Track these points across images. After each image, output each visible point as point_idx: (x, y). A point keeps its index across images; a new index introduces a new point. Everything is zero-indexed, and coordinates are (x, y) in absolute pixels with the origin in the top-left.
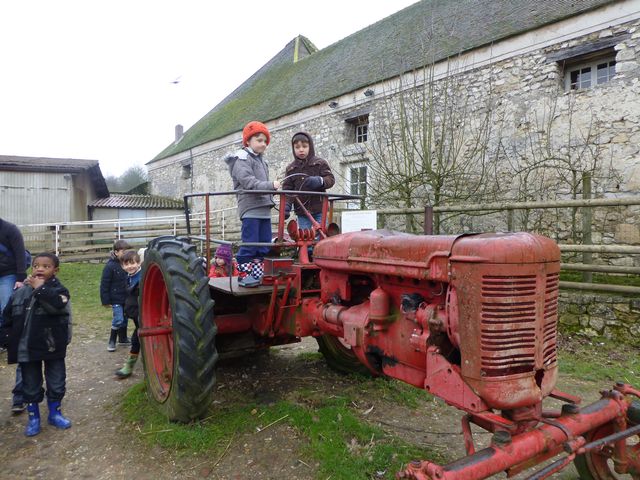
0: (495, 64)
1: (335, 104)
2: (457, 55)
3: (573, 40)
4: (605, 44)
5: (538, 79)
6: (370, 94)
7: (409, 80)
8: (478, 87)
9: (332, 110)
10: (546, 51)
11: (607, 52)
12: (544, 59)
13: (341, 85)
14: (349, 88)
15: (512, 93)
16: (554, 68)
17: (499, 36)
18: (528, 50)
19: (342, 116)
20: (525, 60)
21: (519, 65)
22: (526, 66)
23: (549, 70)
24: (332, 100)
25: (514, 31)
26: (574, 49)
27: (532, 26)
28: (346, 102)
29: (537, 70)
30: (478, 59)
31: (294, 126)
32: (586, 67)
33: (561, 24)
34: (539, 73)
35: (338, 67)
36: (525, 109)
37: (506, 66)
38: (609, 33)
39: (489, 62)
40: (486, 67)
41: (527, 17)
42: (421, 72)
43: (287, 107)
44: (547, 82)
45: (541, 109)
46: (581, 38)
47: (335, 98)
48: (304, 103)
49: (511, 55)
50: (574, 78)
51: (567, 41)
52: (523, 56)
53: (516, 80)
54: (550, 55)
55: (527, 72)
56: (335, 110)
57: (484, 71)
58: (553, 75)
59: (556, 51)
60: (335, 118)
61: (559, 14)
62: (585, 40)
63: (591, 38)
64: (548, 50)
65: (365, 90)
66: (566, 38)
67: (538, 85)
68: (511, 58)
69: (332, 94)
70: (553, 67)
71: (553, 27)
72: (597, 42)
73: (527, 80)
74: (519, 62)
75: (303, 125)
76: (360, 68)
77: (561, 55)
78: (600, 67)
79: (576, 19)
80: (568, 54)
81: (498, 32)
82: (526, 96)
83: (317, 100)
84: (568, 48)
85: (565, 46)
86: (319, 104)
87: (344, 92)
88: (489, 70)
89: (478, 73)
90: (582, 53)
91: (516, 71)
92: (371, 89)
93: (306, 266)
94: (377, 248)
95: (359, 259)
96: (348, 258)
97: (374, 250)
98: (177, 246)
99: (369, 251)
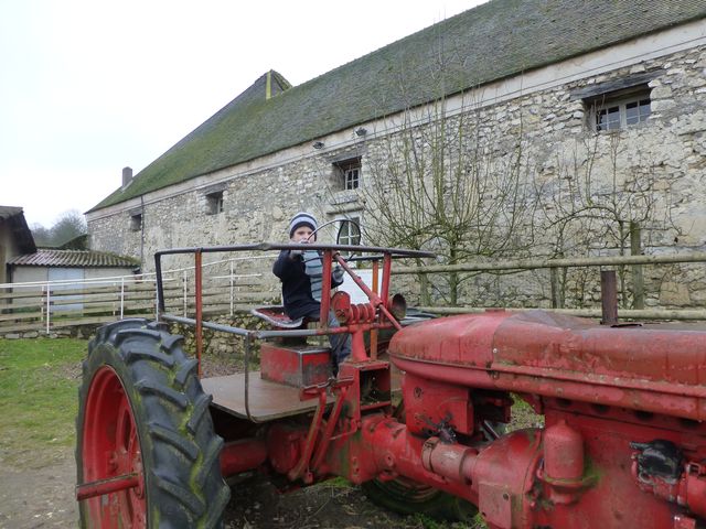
0: (510, 101)
1: (320, 144)
2: (470, 89)
3: (600, 75)
4: (637, 80)
5: (561, 118)
6: (362, 133)
7: (416, 117)
8: (491, 127)
9: (317, 152)
10: (570, 87)
11: (639, 89)
12: (568, 96)
13: (326, 123)
14: (337, 126)
15: (532, 134)
16: (580, 106)
17: (514, 70)
18: (549, 86)
19: (329, 159)
20: (545, 97)
21: (540, 102)
22: (547, 103)
23: (573, 108)
24: (318, 140)
25: (531, 65)
26: (602, 86)
27: (553, 59)
28: (333, 143)
29: (561, 108)
30: (489, 95)
31: (270, 170)
32: (614, 106)
33: (587, 57)
34: (562, 111)
35: (321, 104)
36: (548, 152)
37: (523, 103)
38: (642, 68)
39: (504, 99)
40: (501, 104)
41: (544, 49)
42: (425, 109)
43: (261, 148)
44: (573, 122)
45: (569, 150)
46: (610, 73)
47: (319, 137)
48: (282, 143)
49: (530, 91)
50: (599, 121)
51: (594, 77)
52: (543, 93)
53: (535, 119)
54: (574, 92)
55: (549, 111)
56: (321, 152)
57: (498, 109)
58: (578, 114)
59: (581, 87)
60: (321, 161)
61: (582, 46)
62: (614, 75)
63: (621, 73)
64: (572, 86)
65: (357, 129)
66: (592, 73)
67: (562, 125)
68: (529, 95)
69: (316, 133)
70: (578, 105)
71: (578, 61)
72: (627, 78)
73: (549, 120)
74: (539, 99)
75: (281, 169)
76: (348, 105)
77: (587, 92)
78: (629, 106)
79: (604, 51)
80: (595, 90)
81: (512, 66)
82: (549, 136)
83: (299, 140)
84: (595, 84)
85: (591, 81)
86: (300, 144)
87: (331, 131)
88: (504, 108)
89: (491, 111)
90: (612, 89)
91: (535, 109)
92: (365, 127)
93: (365, 365)
94: (567, 351)
95: (520, 369)
96: (489, 365)
97: (561, 354)
98: (151, 339)
99: (547, 356)
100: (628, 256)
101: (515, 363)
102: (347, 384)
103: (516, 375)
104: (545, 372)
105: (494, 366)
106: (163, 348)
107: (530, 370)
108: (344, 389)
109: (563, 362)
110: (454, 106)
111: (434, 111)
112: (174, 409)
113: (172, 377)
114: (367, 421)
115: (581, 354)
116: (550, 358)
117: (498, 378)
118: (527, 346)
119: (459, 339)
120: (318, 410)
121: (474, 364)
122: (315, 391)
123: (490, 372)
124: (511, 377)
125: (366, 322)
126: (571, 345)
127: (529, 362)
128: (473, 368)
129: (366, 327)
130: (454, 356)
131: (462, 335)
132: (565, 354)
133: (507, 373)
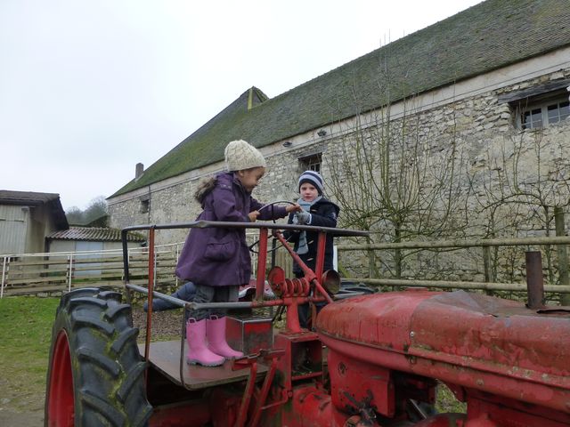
0: (446, 105)
1: (289, 144)
2: (412, 96)
3: (524, 82)
4: (557, 85)
5: (490, 119)
6: (323, 134)
7: (365, 121)
8: (430, 127)
9: (285, 150)
10: (497, 93)
11: (559, 93)
12: (496, 100)
13: (294, 127)
14: (302, 129)
15: (465, 133)
16: (506, 108)
17: (448, 80)
18: (480, 92)
19: (295, 155)
20: (476, 101)
21: (471, 106)
22: (478, 107)
23: (501, 110)
24: (286, 140)
25: (464, 75)
26: (525, 91)
27: (481, 70)
28: (299, 142)
29: (490, 111)
30: (428, 101)
32: (536, 108)
33: (511, 68)
34: (491, 113)
35: (290, 112)
36: (479, 147)
37: (459, 107)
38: (561, 75)
39: (441, 104)
40: (438, 109)
41: (475, 62)
42: (373, 114)
44: (500, 122)
45: (499, 146)
46: (532, 80)
47: (288, 138)
49: (463, 97)
50: (524, 121)
51: (518, 83)
52: (474, 98)
53: (467, 120)
54: (501, 97)
55: (479, 113)
56: (289, 150)
57: (436, 112)
58: (505, 115)
59: (508, 93)
60: (289, 157)
61: (507, 58)
62: (536, 82)
63: (543, 80)
64: (499, 92)
65: (318, 131)
66: (517, 81)
67: (491, 125)
68: (462, 100)
69: (286, 135)
70: (505, 107)
71: (504, 71)
72: (548, 84)
73: (480, 121)
74: (471, 103)
76: (312, 112)
77: (513, 97)
78: (550, 108)
79: (526, 62)
80: (520, 95)
81: (447, 77)
82: (480, 134)
83: (272, 141)
84: (519, 89)
85: (516, 87)
86: (273, 144)
87: (297, 132)
88: (441, 111)
89: (430, 114)
90: (534, 94)
91: (467, 112)
92: (324, 129)
93: (297, 336)
94: (488, 339)
95: (438, 355)
96: (406, 349)
97: (481, 343)
98: (98, 308)
99: (466, 343)
100: (553, 237)
101: (433, 349)
102: (279, 355)
103: (434, 361)
104: (465, 361)
105: (412, 350)
106: (106, 316)
107: (448, 357)
108: (275, 360)
109: (483, 351)
110: (397, 111)
111: (381, 115)
112: (107, 376)
113: (110, 345)
114: (298, 391)
115: (503, 344)
116: (469, 346)
117: (416, 363)
118: (445, 332)
119: (378, 319)
120: (249, 379)
121: (391, 346)
122: (246, 362)
123: (409, 356)
124: (429, 363)
125: (299, 296)
126: (492, 333)
127: (447, 349)
128: (390, 349)
129: (301, 300)
130: (372, 337)
131: (379, 315)
132: (486, 342)
133: (424, 358)
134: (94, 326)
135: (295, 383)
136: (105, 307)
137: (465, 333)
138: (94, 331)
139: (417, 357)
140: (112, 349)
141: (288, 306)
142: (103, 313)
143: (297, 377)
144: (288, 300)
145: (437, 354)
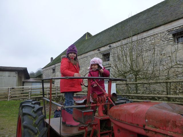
0: (151, 36)
1: (99, 50)
2: (139, 33)
3: (178, 27)
5: (166, 40)
6: (110, 46)
7: (124, 42)
8: (146, 43)
9: (98, 52)
10: (168, 31)
12: (168, 33)
13: (101, 44)
14: (103, 45)
15: (158, 45)
16: (172, 36)
17: (151, 27)
18: (162, 31)
19: (101, 54)
20: (161, 34)
21: (160, 36)
22: (162, 36)
23: (170, 37)
24: (98, 49)
25: (157, 26)
26: (178, 30)
27: (163, 24)
28: (102, 49)
29: (166, 37)
30: (145, 35)
31: (86, 57)
32: (182, 36)
33: (173, 23)
34: (167, 38)
35: (99, 40)
36: (163, 49)
37: (156, 36)
39: (149, 35)
40: (148, 37)
41: (160, 21)
42: (127, 39)
43: (84, 51)
44: (170, 41)
45: (170, 48)
46: (180, 26)
47: (99, 48)
48: (89, 50)
49: (157, 33)
50: (178, 40)
51: (175, 28)
52: (160, 33)
53: (158, 40)
54: (170, 32)
55: (162, 38)
56: (99, 52)
57: (148, 38)
58: (171, 38)
59: (172, 31)
60: (99, 54)
61: (171, 20)
62: (182, 27)
64: (169, 31)
65: (109, 45)
66: (175, 27)
67: (167, 42)
68: (157, 34)
69: (98, 47)
70: (171, 36)
71: (170, 24)
73: (163, 40)
74: (159, 35)
75: (89, 57)
76: (106, 40)
77: (174, 32)
79: (179, 20)
80: (176, 31)
81: (151, 26)
82: (163, 45)
84: (176, 30)
85: (175, 29)
86: (94, 50)
87: (102, 46)
88: (149, 38)
89: (146, 39)
90: (181, 31)
91: (158, 38)
92: (111, 45)
93: (102, 118)
94: (180, 125)
96: (144, 126)
97: (176, 126)
98: (31, 108)
101: (155, 127)
102: (95, 125)
103: (156, 132)
104: (169, 133)
105: (146, 127)
108: (94, 126)
110: (135, 38)
111: (129, 40)
113: (34, 122)
116: (171, 127)
117: (148, 132)
119: (132, 114)
120: (85, 133)
121: (138, 125)
122: (83, 128)
123: (145, 130)
126: (181, 122)
129: (103, 104)
130: (130, 121)
131: (133, 112)
133: (152, 131)
134: (29, 115)
135: (101, 135)
136: (34, 107)
137: (169, 121)
138: (29, 116)
139: (149, 130)
140: (35, 123)
141: (99, 106)
142: (33, 110)
143: (102, 133)
144: (98, 104)
145: (157, 129)
